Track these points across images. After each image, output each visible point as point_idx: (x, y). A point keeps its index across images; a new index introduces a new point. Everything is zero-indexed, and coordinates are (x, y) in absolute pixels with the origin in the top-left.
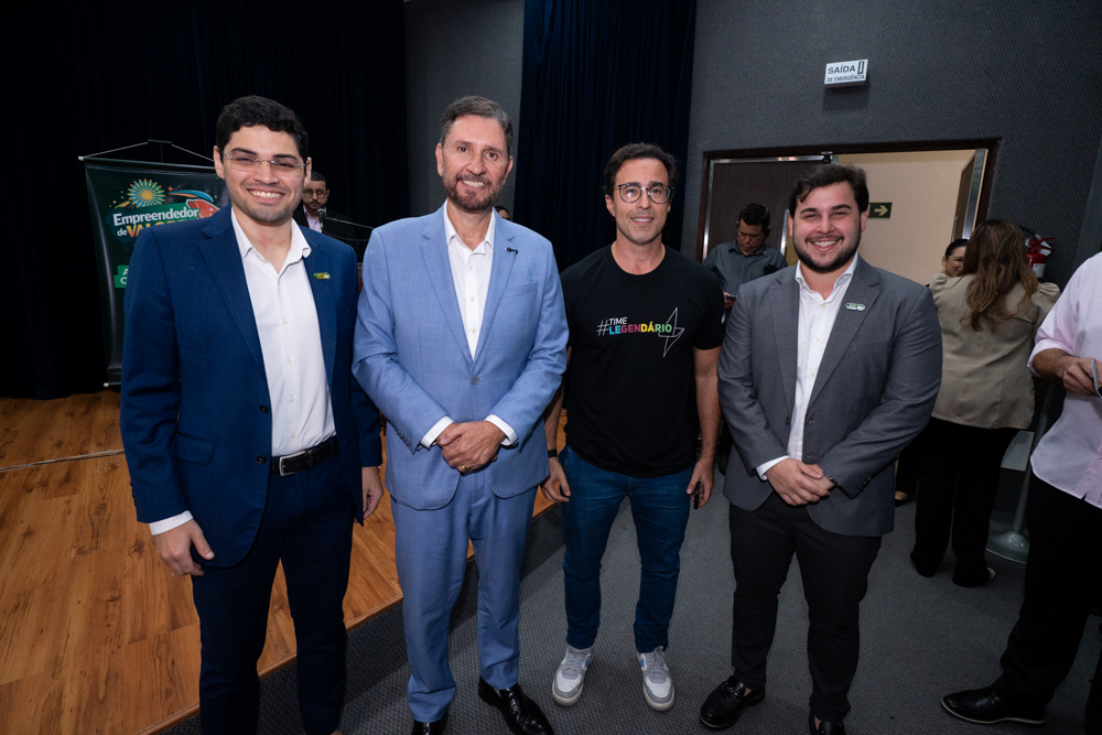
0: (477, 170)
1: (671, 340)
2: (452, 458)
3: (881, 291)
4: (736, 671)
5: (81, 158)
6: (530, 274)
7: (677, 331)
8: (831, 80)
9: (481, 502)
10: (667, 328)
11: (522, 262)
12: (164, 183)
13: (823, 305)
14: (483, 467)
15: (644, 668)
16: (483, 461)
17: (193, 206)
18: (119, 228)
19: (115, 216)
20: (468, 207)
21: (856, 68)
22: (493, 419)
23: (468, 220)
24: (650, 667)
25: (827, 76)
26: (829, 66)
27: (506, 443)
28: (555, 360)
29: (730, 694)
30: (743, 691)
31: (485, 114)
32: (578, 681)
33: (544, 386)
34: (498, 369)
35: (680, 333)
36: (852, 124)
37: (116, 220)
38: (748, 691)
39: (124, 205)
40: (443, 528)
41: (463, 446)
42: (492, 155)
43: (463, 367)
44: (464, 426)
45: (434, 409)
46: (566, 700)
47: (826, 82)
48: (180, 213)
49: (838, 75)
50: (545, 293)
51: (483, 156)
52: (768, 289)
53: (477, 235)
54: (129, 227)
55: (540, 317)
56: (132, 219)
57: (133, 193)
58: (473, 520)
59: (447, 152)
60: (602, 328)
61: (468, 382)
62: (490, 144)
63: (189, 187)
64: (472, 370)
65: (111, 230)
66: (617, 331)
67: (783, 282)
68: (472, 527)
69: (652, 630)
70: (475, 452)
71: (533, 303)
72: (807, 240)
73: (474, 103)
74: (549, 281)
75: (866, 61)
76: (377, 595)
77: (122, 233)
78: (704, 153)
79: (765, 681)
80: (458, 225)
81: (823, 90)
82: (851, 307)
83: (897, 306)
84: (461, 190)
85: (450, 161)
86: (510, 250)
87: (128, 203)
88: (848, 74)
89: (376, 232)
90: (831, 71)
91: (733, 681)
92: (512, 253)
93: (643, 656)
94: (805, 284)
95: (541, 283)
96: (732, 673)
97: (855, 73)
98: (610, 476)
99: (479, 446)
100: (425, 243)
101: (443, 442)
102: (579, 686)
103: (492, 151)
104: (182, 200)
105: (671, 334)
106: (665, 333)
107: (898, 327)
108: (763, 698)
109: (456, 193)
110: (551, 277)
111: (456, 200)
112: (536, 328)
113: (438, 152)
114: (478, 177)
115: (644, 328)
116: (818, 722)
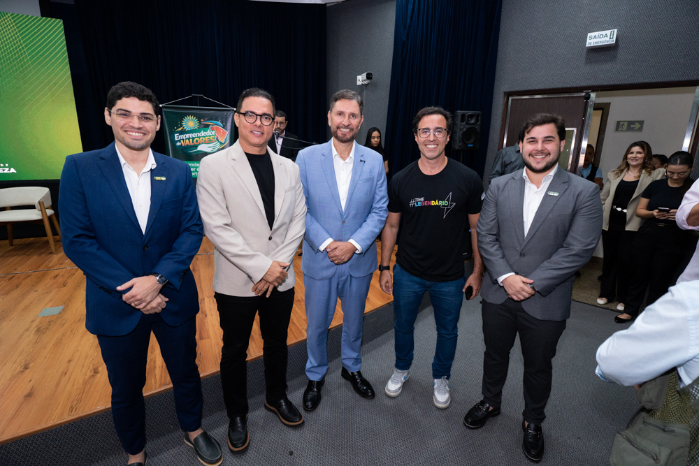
0: (346, 124)
1: (448, 209)
2: (332, 257)
3: (569, 186)
4: (485, 397)
5: (161, 106)
6: (371, 172)
7: (451, 205)
8: (590, 44)
9: (344, 278)
10: (445, 203)
11: (367, 167)
12: (199, 117)
13: (536, 192)
14: (346, 262)
15: (435, 386)
16: (346, 260)
17: (213, 129)
18: (177, 141)
19: (176, 135)
20: (342, 141)
21: (609, 36)
22: (351, 241)
23: (342, 146)
24: (439, 387)
25: (588, 41)
26: (589, 34)
27: (357, 252)
28: (382, 213)
29: (480, 409)
30: (488, 408)
31: (350, 98)
32: (399, 385)
33: (375, 227)
34: (355, 216)
35: (453, 206)
36: (606, 73)
37: (176, 137)
38: (491, 408)
39: (180, 129)
40: (326, 289)
41: (337, 253)
42: (353, 116)
43: (339, 216)
44: (339, 243)
45: (326, 234)
46: (392, 394)
47: (587, 46)
48: (206, 133)
49: (595, 40)
50: (378, 181)
51: (349, 117)
52: (507, 182)
53: (347, 153)
54: (182, 141)
55: (375, 193)
56: (184, 136)
57: (184, 123)
58: (340, 287)
59: (333, 116)
60: (412, 203)
61: (341, 223)
62: (352, 112)
63: (211, 119)
64: (343, 217)
65: (174, 142)
66: (419, 205)
67: (516, 178)
68: (339, 290)
69: (442, 367)
70: (343, 256)
71: (371, 186)
72: (530, 155)
73: (345, 93)
74: (380, 175)
75: (616, 30)
76: (294, 335)
77: (178, 144)
78: (505, 93)
79: (500, 403)
80: (338, 148)
81: (585, 50)
82: (551, 193)
83: (577, 194)
84: (339, 133)
85: (334, 119)
86: (361, 161)
87: (181, 128)
88: (603, 39)
89: (300, 152)
90: (591, 38)
91: (482, 403)
92: (363, 163)
93: (436, 380)
94: (528, 179)
95: (376, 177)
96: (482, 399)
97: (608, 39)
98: (417, 279)
99: (345, 253)
100: (323, 158)
101: (328, 250)
102: (399, 388)
103: (353, 115)
104: (207, 126)
105: (447, 206)
106: (444, 206)
107: (577, 206)
108: (499, 413)
109: (337, 135)
110: (381, 173)
111: (337, 137)
112: (374, 198)
113: (329, 115)
114: (347, 127)
115: (433, 203)
116: (526, 424)
